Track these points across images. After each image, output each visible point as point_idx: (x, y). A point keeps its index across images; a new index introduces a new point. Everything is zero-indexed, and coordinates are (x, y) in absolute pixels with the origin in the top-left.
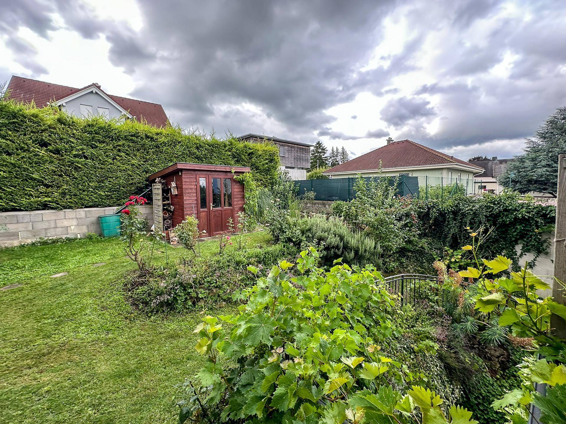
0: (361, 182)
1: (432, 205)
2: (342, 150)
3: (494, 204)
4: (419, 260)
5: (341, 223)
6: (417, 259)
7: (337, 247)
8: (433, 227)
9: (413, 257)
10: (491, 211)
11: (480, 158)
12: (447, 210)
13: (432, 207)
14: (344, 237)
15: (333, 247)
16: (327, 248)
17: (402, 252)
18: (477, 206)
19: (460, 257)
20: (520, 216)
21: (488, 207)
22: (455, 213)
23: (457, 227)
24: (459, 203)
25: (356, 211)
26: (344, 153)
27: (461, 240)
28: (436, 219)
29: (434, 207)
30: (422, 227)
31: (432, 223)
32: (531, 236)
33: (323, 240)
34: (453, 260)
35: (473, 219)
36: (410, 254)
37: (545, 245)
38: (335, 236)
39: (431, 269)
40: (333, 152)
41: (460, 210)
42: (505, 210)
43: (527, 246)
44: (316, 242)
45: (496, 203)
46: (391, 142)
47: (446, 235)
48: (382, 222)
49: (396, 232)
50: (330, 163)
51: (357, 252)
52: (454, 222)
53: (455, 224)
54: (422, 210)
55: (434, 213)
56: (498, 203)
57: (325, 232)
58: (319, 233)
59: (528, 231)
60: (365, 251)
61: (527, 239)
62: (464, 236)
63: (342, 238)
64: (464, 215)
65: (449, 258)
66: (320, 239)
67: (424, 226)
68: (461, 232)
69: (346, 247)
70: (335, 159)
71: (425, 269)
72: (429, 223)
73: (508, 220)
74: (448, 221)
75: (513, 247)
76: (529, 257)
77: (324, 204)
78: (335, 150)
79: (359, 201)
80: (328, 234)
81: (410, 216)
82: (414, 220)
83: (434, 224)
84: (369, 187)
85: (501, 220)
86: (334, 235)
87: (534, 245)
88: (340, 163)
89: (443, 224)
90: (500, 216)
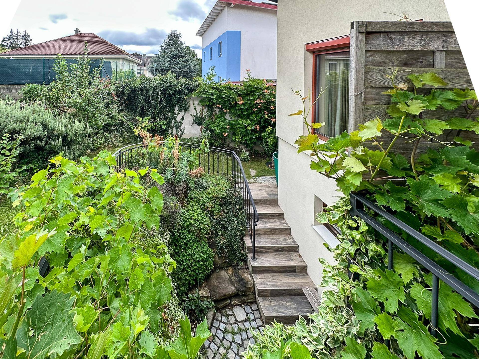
0: (62, 63)
1: (126, 84)
2: (24, 33)
3: (164, 82)
4: (119, 132)
5: (43, 109)
6: (118, 132)
7: (40, 138)
8: (127, 102)
9: (115, 130)
10: (163, 87)
11: (136, 54)
12: (138, 87)
13: (125, 86)
14: (48, 124)
15: (34, 139)
16: (24, 143)
17: (106, 127)
18: (156, 84)
19: (147, 122)
20: (178, 89)
21: (161, 84)
22: (142, 90)
23: (144, 99)
24: (144, 82)
25: (58, 93)
26: (26, 37)
27: (146, 109)
28: (129, 96)
29: (127, 86)
30: (119, 103)
31: (126, 99)
32: (182, 101)
33: (18, 133)
34: (143, 126)
35: (153, 93)
36: (112, 128)
37: (188, 105)
38: (36, 125)
39: (129, 137)
40: (12, 34)
41: (145, 87)
42: (170, 86)
43: (180, 107)
44: (8, 138)
45: (165, 81)
46: (79, 33)
47: (136, 108)
48: (89, 102)
49: (102, 110)
50: (8, 45)
51: (65, 138)
52: (142, 96)
53: (142, 98)
54: (119, 89)
55: (127, 91)
56: (166, 81)
57: (21, 122)
58: (12, 125)
59: (181, 98)
60: (76, 134)
61: (180, 103)
62: (148, 106)
63: (45, 126)
64: (147, 91)
65: (140, 125)
66: (14, 133)
67: (120, 102)
68: (146, 103)
69: (51, 135)
70: (16, 42)
71: (125, 138)
72: (124, 99)
73: (172, 92)
74: (137, 96)
75: (174, 109)
76: (181, 114)
77: (8, 88)
78: (15, 32)
79: (60, 83)
80: (26, 124)
81: (111, 95)
82: (114, 98)
83: (128, 100)
84: (70, 69)
85: (168, 92)
86: (34, 124)
87: (184, 107)
88: (22, 46)
89: (134, 99)
90: (167, 90)
